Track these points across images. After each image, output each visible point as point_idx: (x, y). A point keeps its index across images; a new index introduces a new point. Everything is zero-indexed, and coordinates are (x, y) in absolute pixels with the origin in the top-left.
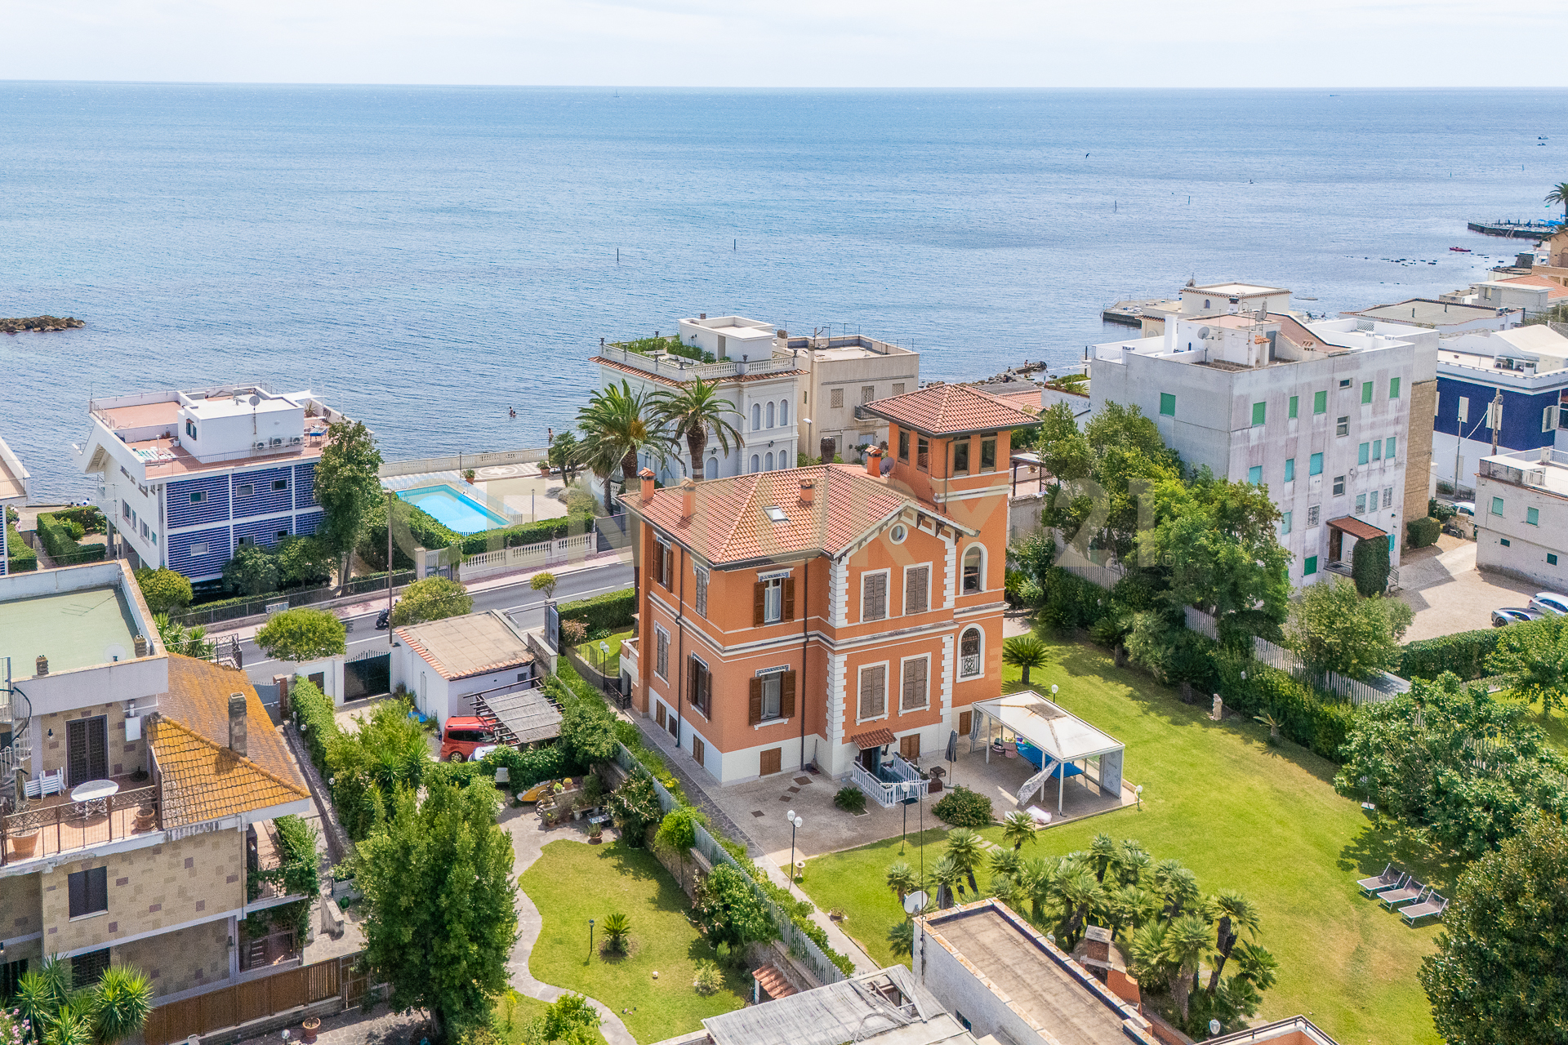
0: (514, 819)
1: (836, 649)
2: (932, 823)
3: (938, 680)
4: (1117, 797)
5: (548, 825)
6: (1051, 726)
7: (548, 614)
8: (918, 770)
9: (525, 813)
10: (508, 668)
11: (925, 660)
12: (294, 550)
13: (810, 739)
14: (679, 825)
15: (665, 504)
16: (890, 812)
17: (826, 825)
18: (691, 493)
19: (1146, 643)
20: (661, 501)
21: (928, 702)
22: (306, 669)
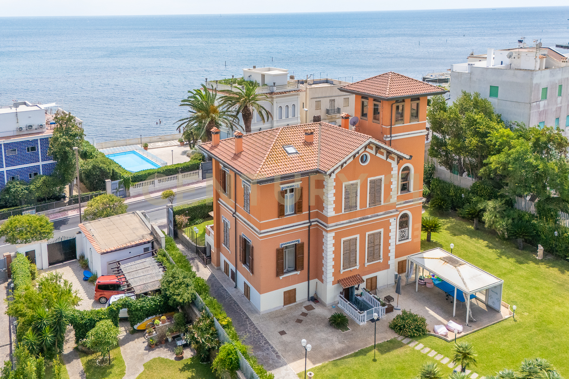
0: (131, 343)
1: (328, 229)
2: (391, 335)
3: (387, 244)
4: (498, 312)
5: (150, 347)
6: (458, 271)
7: (168, 212)
8: (379, 300)
9: (138, 338)
10: (137, 245)
11: (380, 233)
12: (39, 182)
13: (313, 282)
14: (229, 355)
15: (226, 148)
16: (364, 328)
17: (326, 340)
18: (240, 139)
19: (495, 216)
20: (223, 146)
21: (381, 257)
22: (23, 248)
